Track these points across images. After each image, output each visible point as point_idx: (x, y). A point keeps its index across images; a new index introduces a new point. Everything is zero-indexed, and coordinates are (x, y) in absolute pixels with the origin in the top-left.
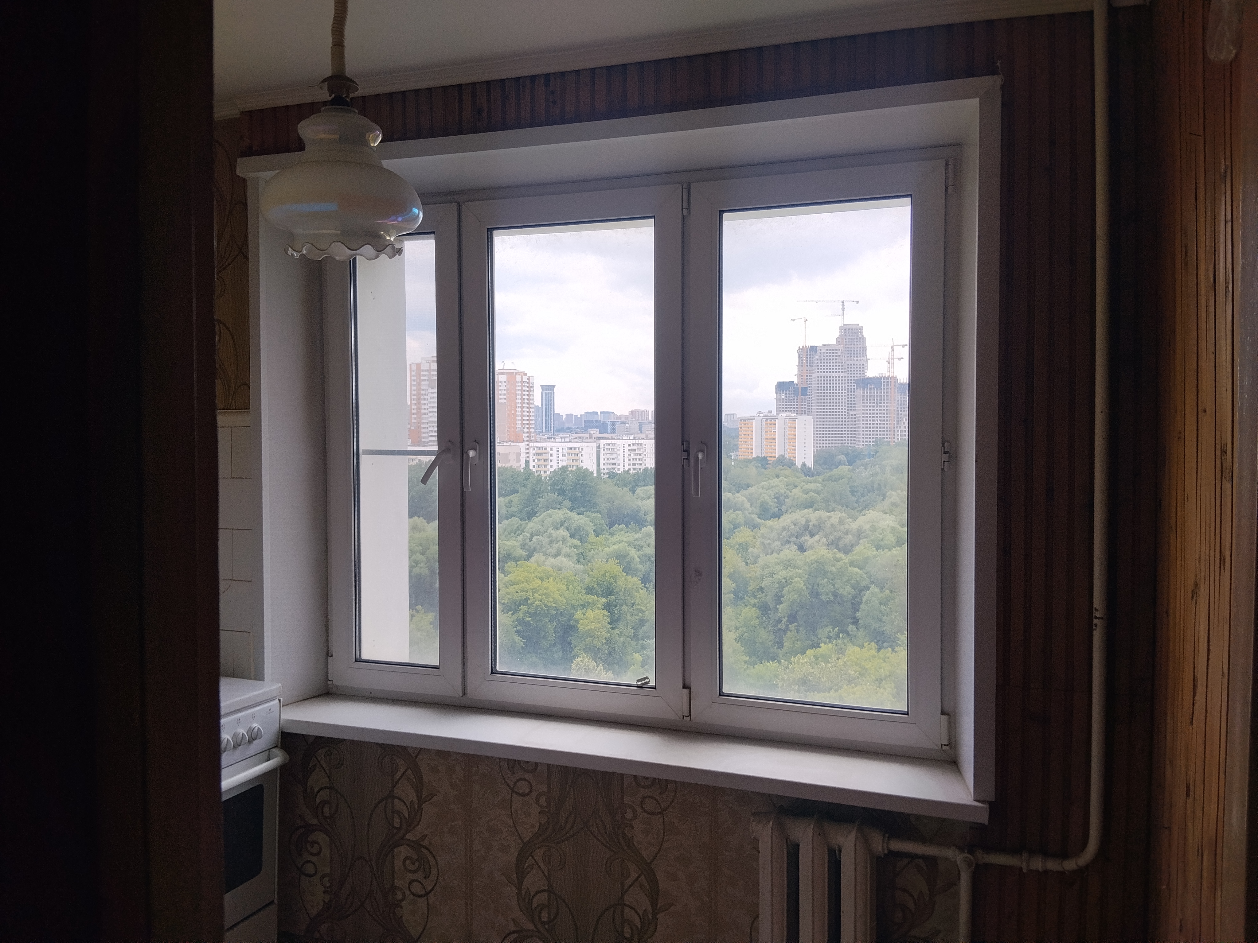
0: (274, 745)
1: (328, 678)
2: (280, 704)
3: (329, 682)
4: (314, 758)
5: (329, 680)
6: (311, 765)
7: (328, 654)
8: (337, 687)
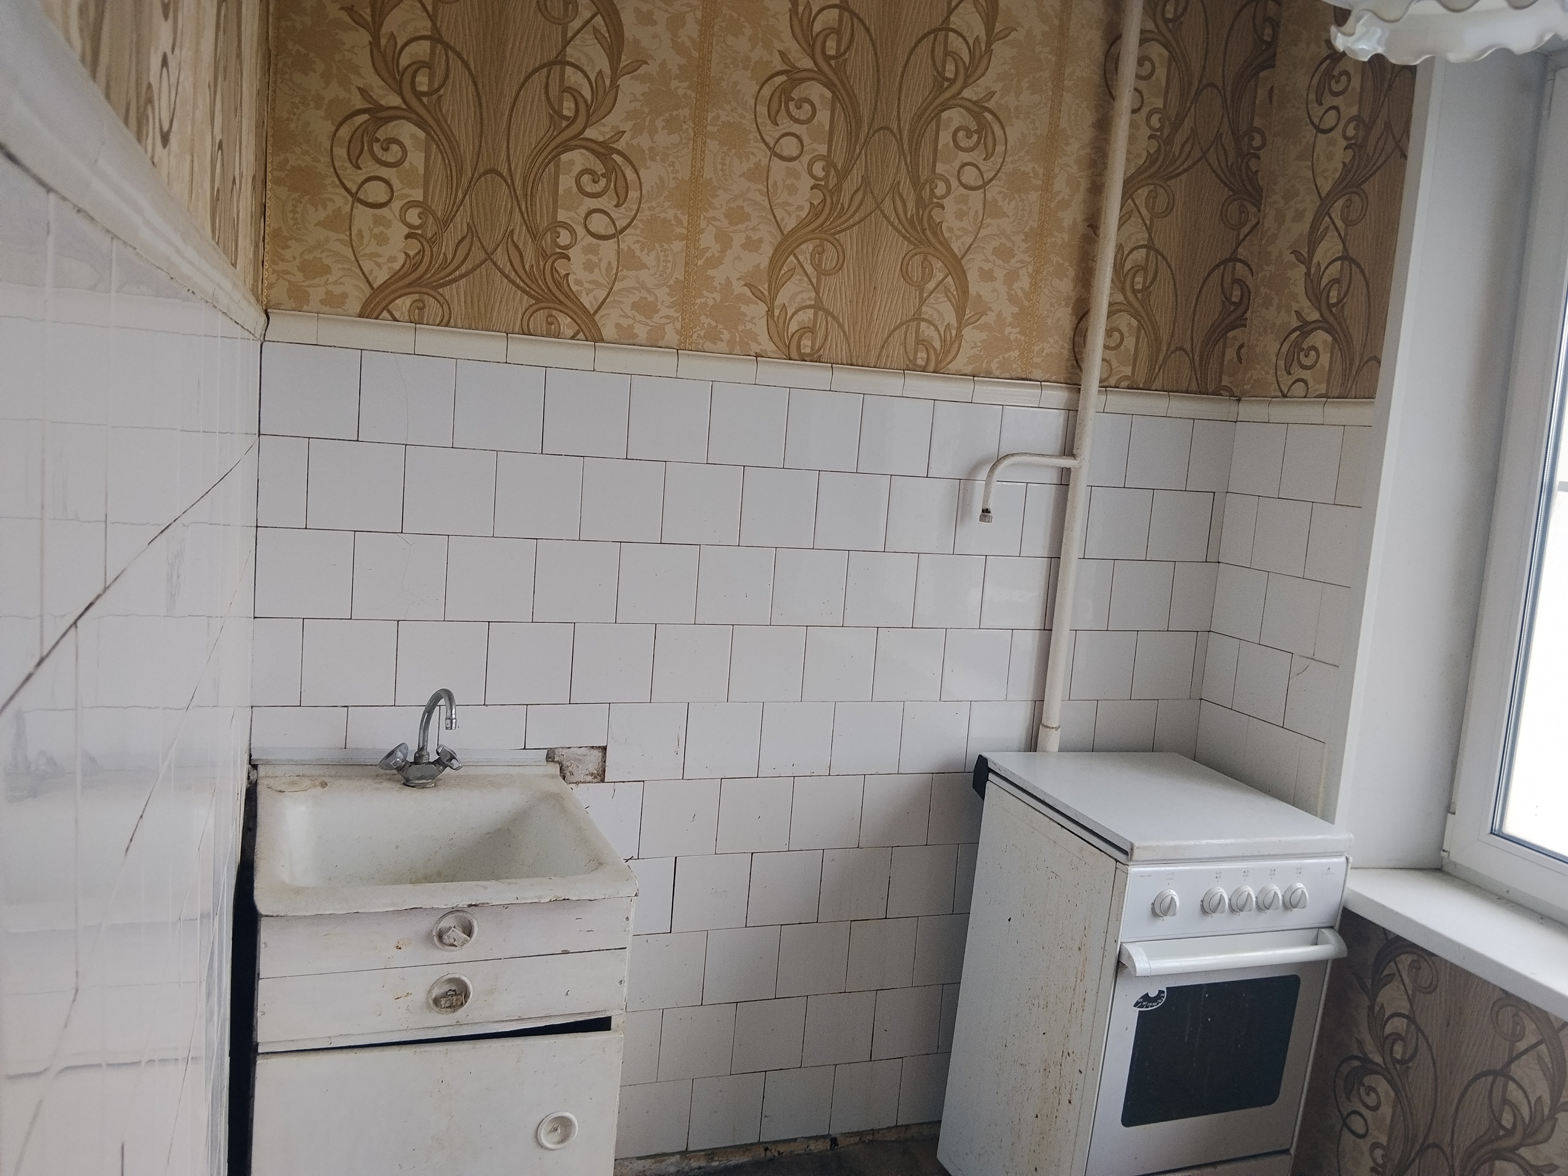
0: (1329, 925)
1: (1442, 847)
2: (1347, 865)
3: (1443, 854)
4: (1392, 964)
5: (1444, 851)
6: (1386, 972)
7: (1449, 809)
8: (1455, 864)
